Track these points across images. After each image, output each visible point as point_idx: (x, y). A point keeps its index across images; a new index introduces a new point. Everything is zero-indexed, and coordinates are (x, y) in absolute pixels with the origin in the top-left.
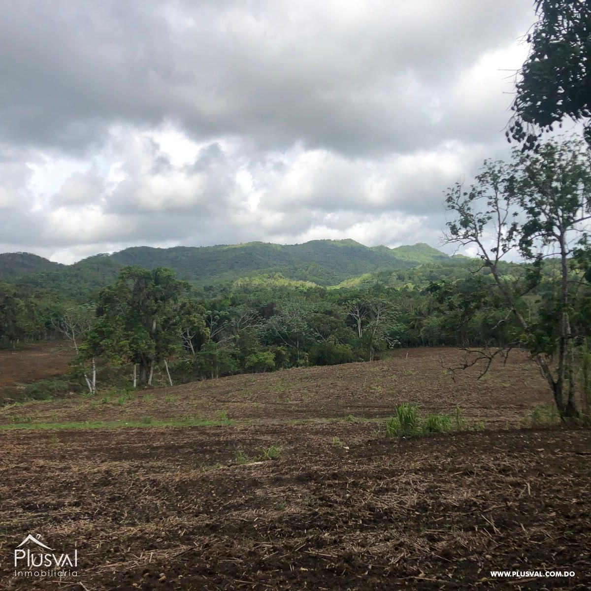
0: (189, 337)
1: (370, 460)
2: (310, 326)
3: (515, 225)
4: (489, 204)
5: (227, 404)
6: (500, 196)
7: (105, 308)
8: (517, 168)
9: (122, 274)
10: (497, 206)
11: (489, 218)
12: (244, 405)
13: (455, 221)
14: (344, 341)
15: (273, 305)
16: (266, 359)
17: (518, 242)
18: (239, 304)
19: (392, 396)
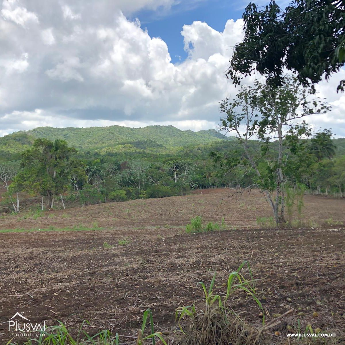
0: (75, 181)
1: (175, 244)
2: (147, 176)
3: (256, 121)
4: (243, 110)
5: (98, 219)
6: (249, 106)
7: (25, 163)
8: (257, 91)
9: (36, 143)
10: (247, 111)
11: (243, 117)
12: (108, 220)
13: (225, 118)
14: (166, 184)
15: (125, 163)
16: (121, 194)
17: (258, 131)
18: (106, 162)
19: (191, 214)
